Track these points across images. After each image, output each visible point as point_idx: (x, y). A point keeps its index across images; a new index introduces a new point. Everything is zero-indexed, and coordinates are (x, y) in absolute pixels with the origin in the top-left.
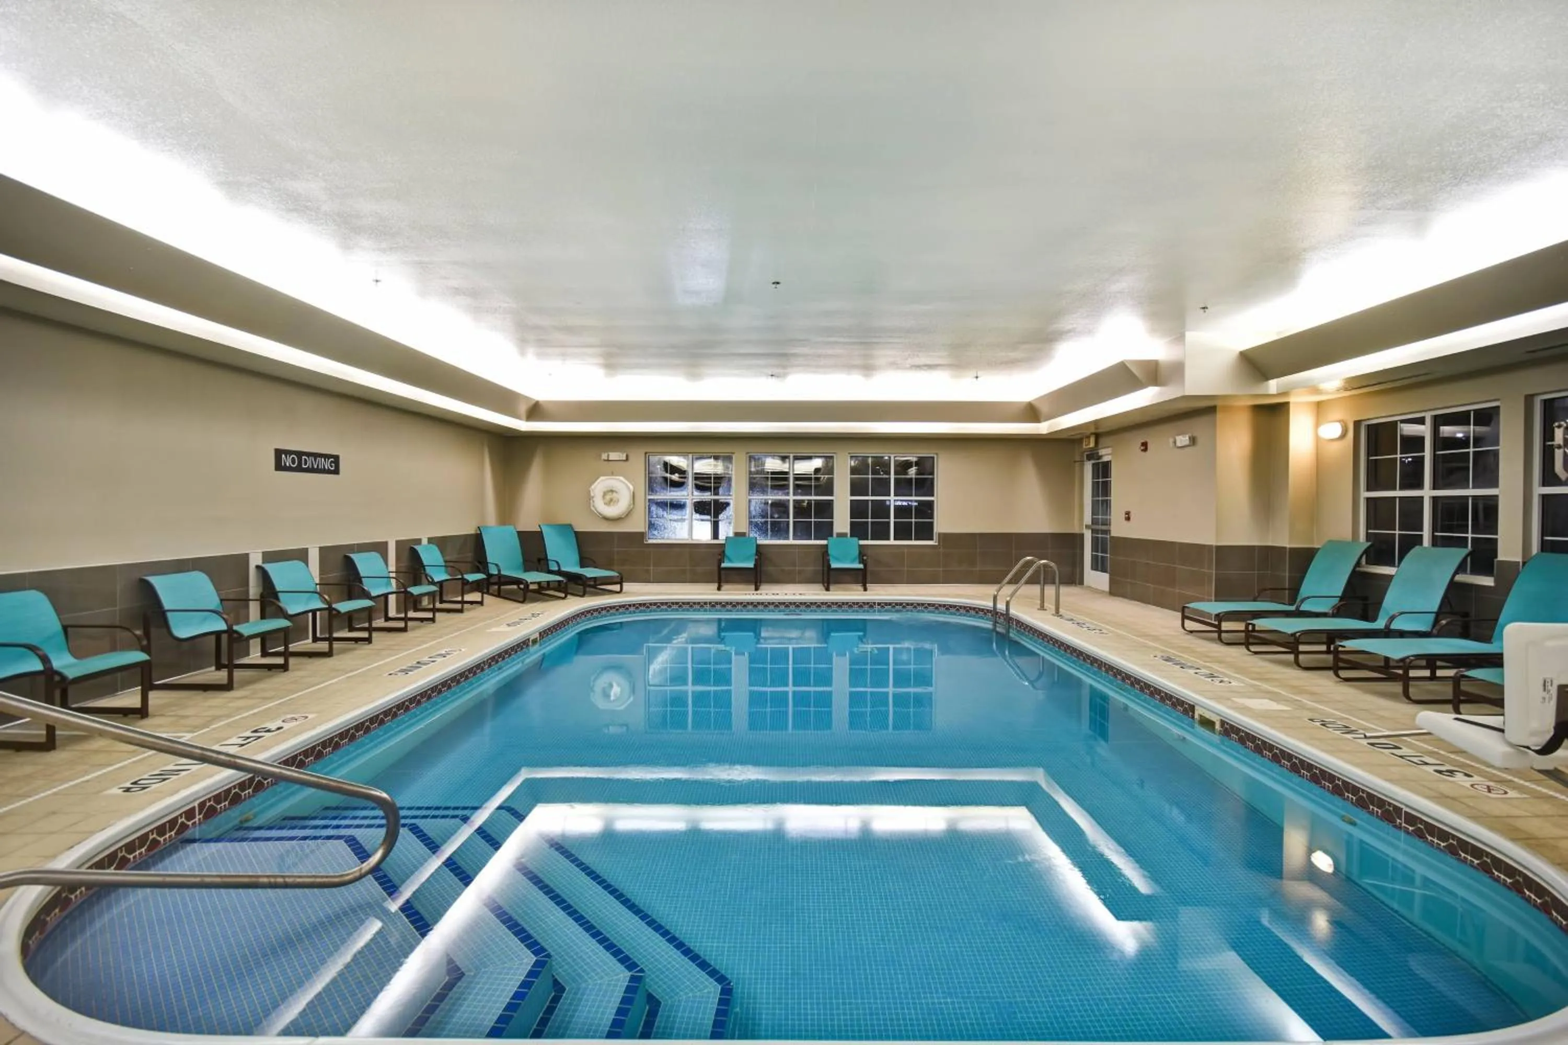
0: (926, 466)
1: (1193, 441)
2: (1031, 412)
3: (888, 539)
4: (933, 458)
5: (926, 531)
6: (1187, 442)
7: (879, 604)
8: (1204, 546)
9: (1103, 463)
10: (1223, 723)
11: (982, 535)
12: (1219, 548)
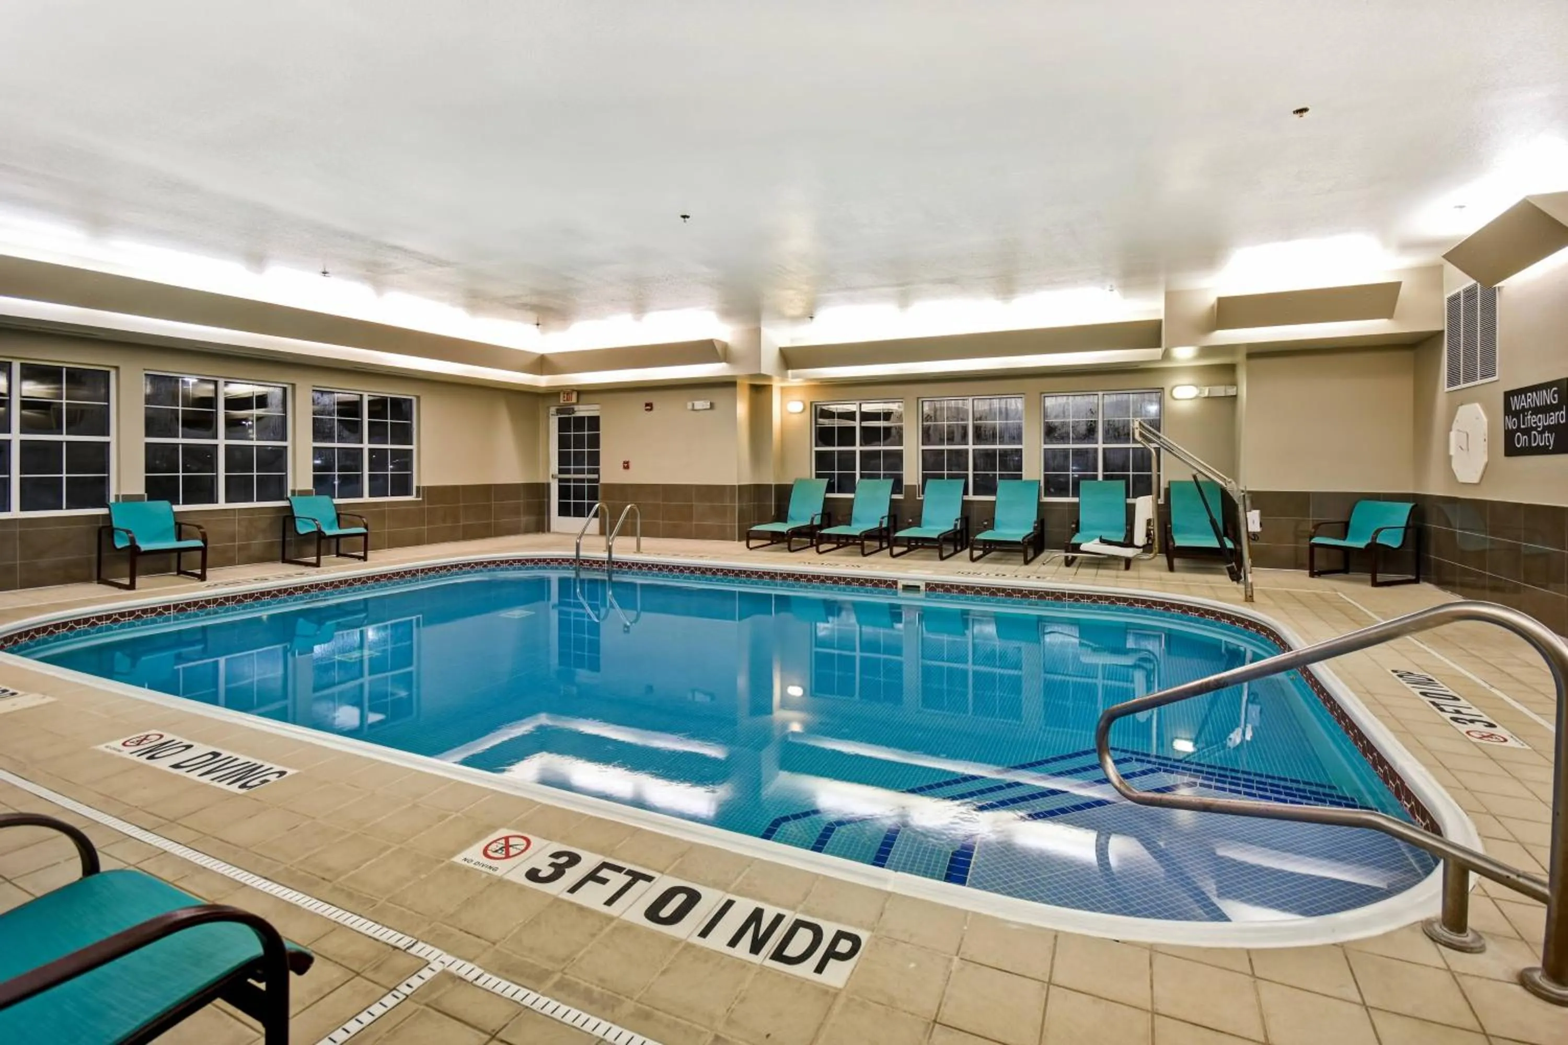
0: (401, 408)
1: (712, 406)
2: (542, 364)
3: (361, 496)
4: (411, 400)
5: (402, 485)
6: (708, 407)
7: (422, 571)
8: (724, 487)
9: (576, 418)
10: (927, 585)
11: (465, 487)
12: (740, 486)
